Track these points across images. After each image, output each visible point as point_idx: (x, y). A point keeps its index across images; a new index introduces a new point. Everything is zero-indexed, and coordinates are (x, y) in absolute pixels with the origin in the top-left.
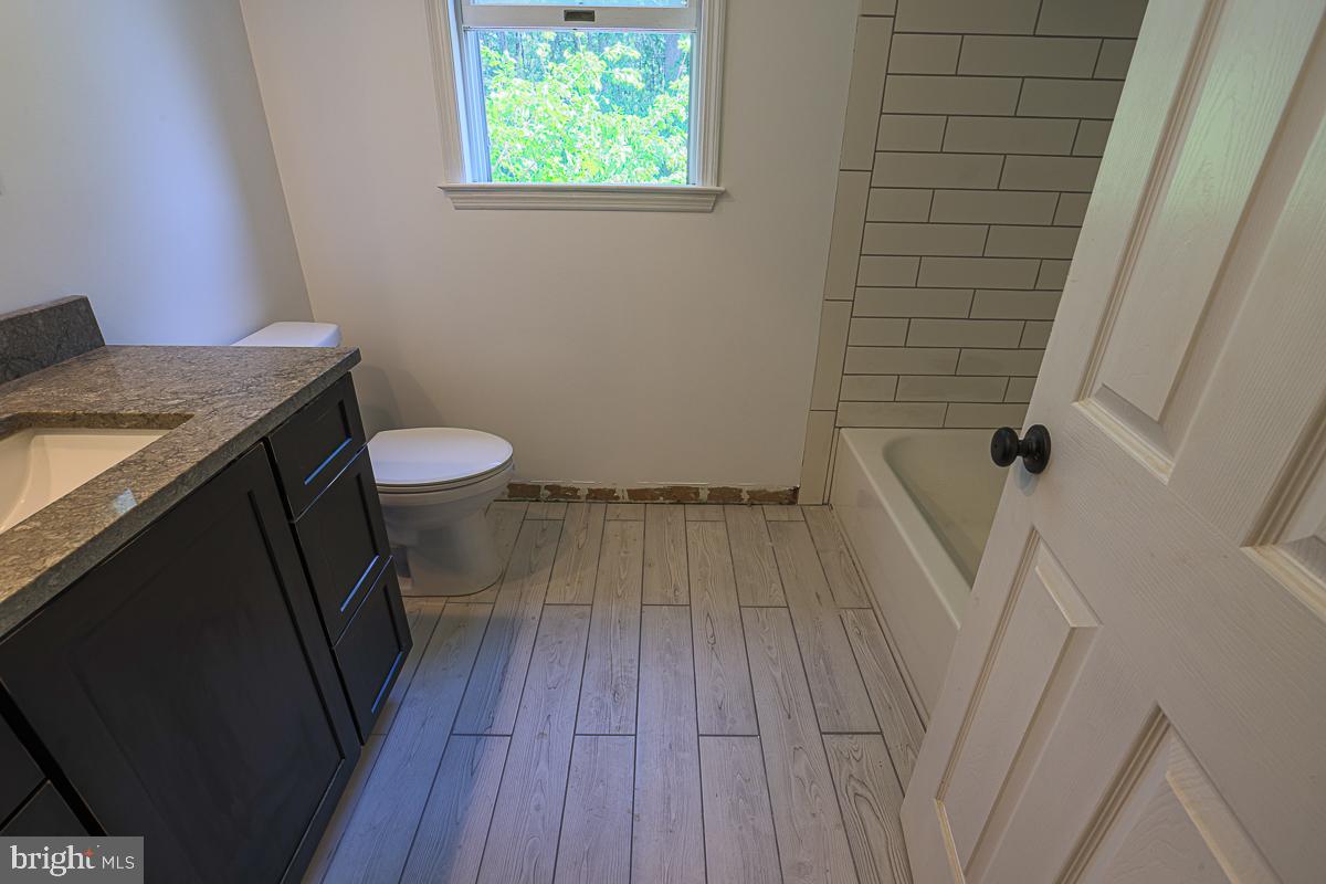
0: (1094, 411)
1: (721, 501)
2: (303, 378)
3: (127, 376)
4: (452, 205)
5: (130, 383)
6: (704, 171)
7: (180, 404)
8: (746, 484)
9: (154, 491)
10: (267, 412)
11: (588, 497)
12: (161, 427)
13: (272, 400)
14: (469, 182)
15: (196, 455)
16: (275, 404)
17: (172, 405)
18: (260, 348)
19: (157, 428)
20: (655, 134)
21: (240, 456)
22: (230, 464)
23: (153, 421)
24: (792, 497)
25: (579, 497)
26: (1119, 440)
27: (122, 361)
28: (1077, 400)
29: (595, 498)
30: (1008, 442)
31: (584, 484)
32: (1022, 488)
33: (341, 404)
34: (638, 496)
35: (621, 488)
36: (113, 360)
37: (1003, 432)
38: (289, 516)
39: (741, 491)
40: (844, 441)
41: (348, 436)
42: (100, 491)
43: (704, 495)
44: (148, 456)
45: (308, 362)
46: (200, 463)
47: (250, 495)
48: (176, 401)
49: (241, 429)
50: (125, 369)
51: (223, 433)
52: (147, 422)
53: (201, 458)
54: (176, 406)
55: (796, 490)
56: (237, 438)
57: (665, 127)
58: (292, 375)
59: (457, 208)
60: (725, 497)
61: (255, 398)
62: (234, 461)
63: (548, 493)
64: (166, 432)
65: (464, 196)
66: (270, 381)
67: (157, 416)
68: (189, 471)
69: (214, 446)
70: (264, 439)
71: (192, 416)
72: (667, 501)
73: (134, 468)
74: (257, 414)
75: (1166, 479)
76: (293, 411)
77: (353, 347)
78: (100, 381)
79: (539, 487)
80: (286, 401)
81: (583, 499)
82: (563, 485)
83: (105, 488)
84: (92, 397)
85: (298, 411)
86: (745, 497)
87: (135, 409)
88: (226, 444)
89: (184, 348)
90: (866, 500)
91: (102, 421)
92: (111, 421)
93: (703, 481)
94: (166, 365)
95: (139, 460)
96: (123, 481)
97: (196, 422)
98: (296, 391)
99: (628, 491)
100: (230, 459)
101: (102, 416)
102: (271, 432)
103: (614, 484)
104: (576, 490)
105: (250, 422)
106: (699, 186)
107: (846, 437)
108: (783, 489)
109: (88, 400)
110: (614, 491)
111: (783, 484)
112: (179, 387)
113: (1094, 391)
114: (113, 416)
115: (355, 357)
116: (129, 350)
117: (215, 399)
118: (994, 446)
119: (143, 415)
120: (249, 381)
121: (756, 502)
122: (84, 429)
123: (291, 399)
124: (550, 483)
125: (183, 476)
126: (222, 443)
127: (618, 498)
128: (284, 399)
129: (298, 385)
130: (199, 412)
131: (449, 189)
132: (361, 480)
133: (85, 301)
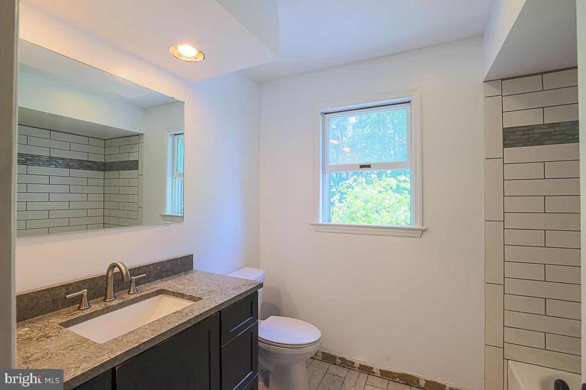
2: (240, 291)
3: (193, 281)
4: (314, 230)
5: (193, 284)
6: (416, 221)
7: (202, 294)
9: (181, 323)
11: (359, 369)
12: (193, 301)
13: (227, 298)
14: (321, 222)
15: (196, 313)
19: (191, 301)
21: (210, 316)
22: (206, 318)
25: (355, 367)
29: (363, 370)
31: (357, 361)
33: (252, 303)
34: (385, 374)
35: (376, 369)
38: (221, 344)
39: (445, 386)
40: (511, 369)
41: (252, 316)
42: (167, 320)
43: (422, 383)
44: (185, 310)
45: (245, 285)
46: (196, 316)
47: (209, 332)
49: (213, 306)
50: (194, 279)
52: (191, 298)
54: (200, 294)
56: (211, 310)
58: (237, 289)
59: (315, 232)
61: (222, 296)
62: (207, 318)
63: (340, 361)
64: (193, 303)
65: (319, 227)
66: (230, 290)
67: (194, 297)
68: (192, 319)
70: (220, 312)
71: (202, 299)
72: (401, 382)
73: (179, 314)
74: (221, 302)
76: (232, 302)
77: (261, 282)
78: (186, 282)
81: (356, 369)
83: (169, 319)
84: (181, 287)
85: (234, 303)
87: (189, 293)
88: (206, 311)
91: (180, 295)
92: (182, 296)
94: (205, 279)
95: (182, 311)
96: (174, 318)
97: (203, 301)
99: (380, 370)
102: (223, 309)
104: (353, 363)
106: (415, 227)
107: (512, 367)
109: (179, 288)
110: (373, 369)
112: (204, 288)
114: (183, 294)
115: (261, 285)
117: (212, 294)
119: (190, 296)
120: (224, 289)
122: (175, 297)
124: (341, 356)
125: (190, 320)
127: (374, 372)
130: (205, 298)
131: (313, 225)
132: (253, 335)
133: (192, 255)
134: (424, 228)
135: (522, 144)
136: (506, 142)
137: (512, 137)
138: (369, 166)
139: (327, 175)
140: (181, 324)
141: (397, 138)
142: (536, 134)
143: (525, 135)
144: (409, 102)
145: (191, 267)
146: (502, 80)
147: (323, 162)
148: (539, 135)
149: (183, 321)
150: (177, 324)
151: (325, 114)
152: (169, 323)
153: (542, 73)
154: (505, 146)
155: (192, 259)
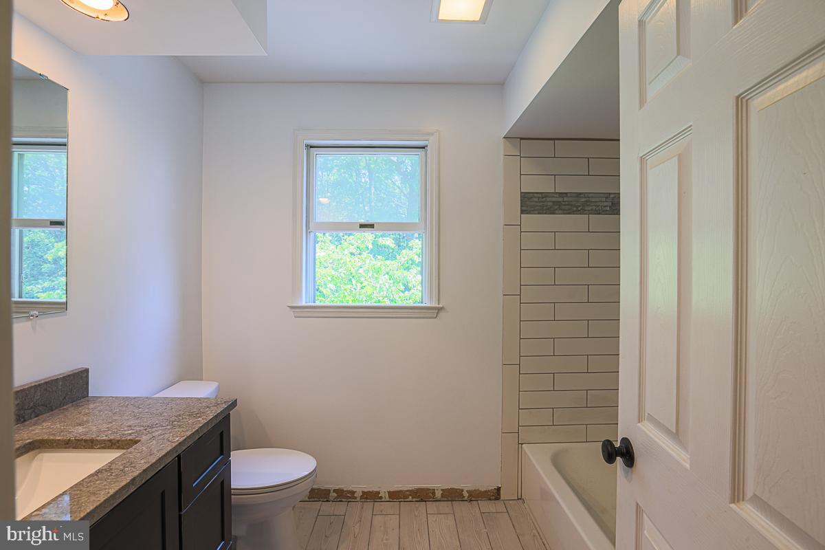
0: (647, 428)
1: (450, 499)
2: (205, 417)
3: (100, 416)
4: (293, 316)
5: (103, 420)
6: (431, 297)
7: (133, 433)
8: (466, 486)
10: (184, 438)
11: (361, 498)
13: (187, 431)
14: (304, 304)
15: (142, 465)
16: (189, 433)
17: (128, 434)
18: (179, 398)
19: (117, 449)
20: (402, 270)
21: (164, 467)
23: (115, 444)
24: (496, 494)
25: (356, 498)
26: (663, 445)
27: (99, 406)
28: (639, 422)
29: (366, 498)
30: (609, 448)
31: (359, 487)
32: (626, 477)
33: (222, 434)
34: (395, 496)
35: (384, 491)
36: (92, 406)
37: (606, 442)
38: (180, 509)
39: (462, 491)
40: (525, 452)
41: (222, 456)
42: (84, 489)
43: (438, 494)
44: (113, 466)
45: (208, 407)
46: (144, 471)
47: (163, 494)
48: (130, 432)
49: (169, 449)
50: (100, 411)
51: (158, 451)
52: (111, 444)
53: (145, 467)
54: (130, 434)
55: (499, 489)
56: (165, 455)
57: (407, 265)
58: (198, 415)
59: (295, 317)
60: (453, 495)
61: (177, 430)
62: (161, 470)
63: (335, 495)
64: (124, 451)
65: (301, 311)
66: (186, 419)
67: (118, 441)
68: (138, 476)
69: (153, 460)
70: (178, 457)
71: (139, 441)
72: (414, 500)
73: (105, 474)
74: (178, 439)
75: (688, 466)
76: (198, 437)
77: (234, 398)
78: (85, 419)
79: (330, 490)
80: (195, 432)
81: (358, 499)
82: (345, 489)
83: (88, 487)
84: (80, 429)
86: (466, 495)
87: (106, 436)
88: (160, 459)
89: (135, 398)
90: (546, 495)
91: (84, 444)
92: (90, 444)
93: (438, 484)
94: (124, 409)
95: (108, 469)
96: (98, 482)
97: (142, 444)
98: (201, 425)
99: (388, 492)
100: (159, 469)
101: (86, 441)
102: (183, 451)
103: (380, 487)
104: (353, 493)
105: (174, 445)
106: (428, 305)
107: (527, 450)
108: (490, 488)
109: (78, 431)
110: (379, 493)
111: (488, 485)
112: (132, 422)
113: (646, 417)
114: (92, 441)
115: (234, 404)
116: (102, 399)
117: (154, 430)
118: (603, 451)
119: (110, 441)
120: (174, 418)
121: (473, 499)
123: (197, 430)
124: (337, 487)
125: (133, 480)
126: (158, 458)
127: (381, 498)
128: (194, 430)
129: (202, 421)
130: (144, 438)
131: (292, 307)
132: (223, 486)
133: (87, 371)
134: (441, 306)
135: (536, 212)
136: (523, 208)
137: (528, 203)
138: (371, 226)
139: (312, 234)
140: (120, 489)
141: (373, 190)
142: (548, 202)
143: (540, 202)
144: (424, 148)
145: (85, 393)
146: (521, 139)
147: (307, 216)
148: (550, 204)
149: (123, 484)
150: (112, 491)
151: (311, 147)
152: (94, 494)
153: (554, 139)
154: (522, 212)
155: (87, 377)
